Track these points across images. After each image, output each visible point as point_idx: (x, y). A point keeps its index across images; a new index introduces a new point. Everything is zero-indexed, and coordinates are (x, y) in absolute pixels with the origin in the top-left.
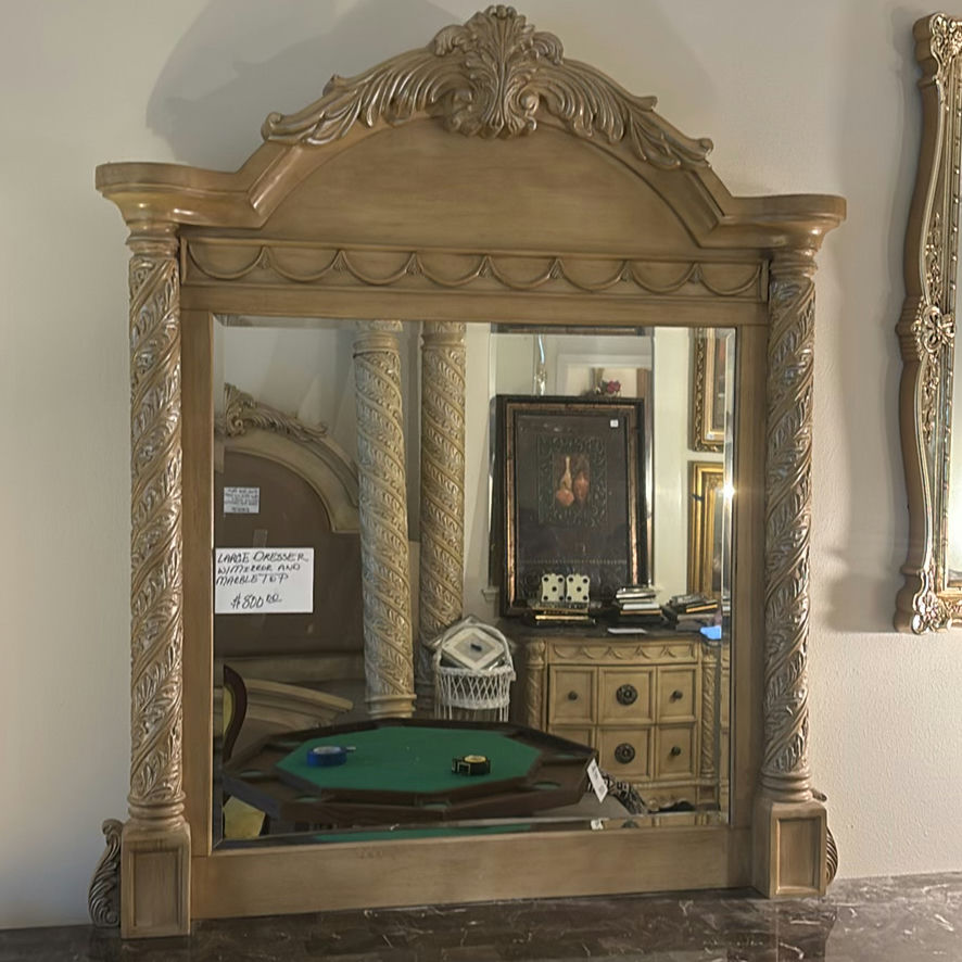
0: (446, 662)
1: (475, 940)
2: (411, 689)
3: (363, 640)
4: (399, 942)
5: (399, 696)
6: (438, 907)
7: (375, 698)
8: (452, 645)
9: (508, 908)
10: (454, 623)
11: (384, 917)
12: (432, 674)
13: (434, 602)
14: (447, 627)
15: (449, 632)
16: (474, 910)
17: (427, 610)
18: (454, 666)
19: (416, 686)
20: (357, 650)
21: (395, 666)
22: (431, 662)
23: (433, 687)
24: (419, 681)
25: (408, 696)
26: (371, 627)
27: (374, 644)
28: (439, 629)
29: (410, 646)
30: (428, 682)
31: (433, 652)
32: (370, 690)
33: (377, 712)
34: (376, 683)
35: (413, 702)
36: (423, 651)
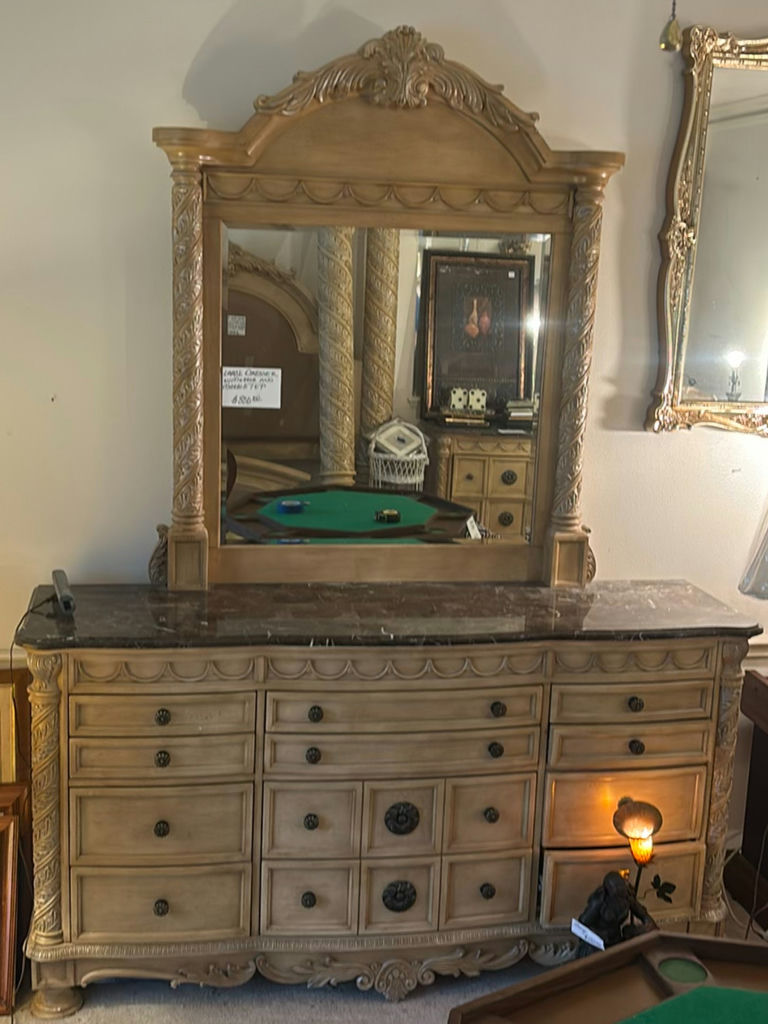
0: (377, 450)
1: (372, 599)
2: (353, 468)
3: (320, 433)
4: (329, 599)
5: (343, 472)
6: (352, 584)
7: (328, 473)
8: (383, 437)
9: (392, 586)
10: (385, 422)
11: (319, 588)
12: (368, 459)
13: (372, 406)
14: (381, 425)
15: (381, 429)
16: (372, 586)
17: (367, 412)
18: (383, 452)
19: (356, 467)
20: (315, 440)
21: (341, 451)
22: (367, 448)
23: (368, 467)
24: (359, 463)
25: (349, 472)
26: (325, 421)
27: (327, 434)
28: (374, 426)
29: (352, 437)
30: (365, 464)
31: (369, 442)
32: (324, 467)
33: (328, 482)
34: (327, 461)
35: (354, 477)
36: (362, 442)
